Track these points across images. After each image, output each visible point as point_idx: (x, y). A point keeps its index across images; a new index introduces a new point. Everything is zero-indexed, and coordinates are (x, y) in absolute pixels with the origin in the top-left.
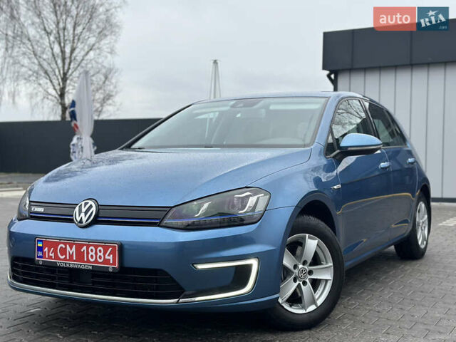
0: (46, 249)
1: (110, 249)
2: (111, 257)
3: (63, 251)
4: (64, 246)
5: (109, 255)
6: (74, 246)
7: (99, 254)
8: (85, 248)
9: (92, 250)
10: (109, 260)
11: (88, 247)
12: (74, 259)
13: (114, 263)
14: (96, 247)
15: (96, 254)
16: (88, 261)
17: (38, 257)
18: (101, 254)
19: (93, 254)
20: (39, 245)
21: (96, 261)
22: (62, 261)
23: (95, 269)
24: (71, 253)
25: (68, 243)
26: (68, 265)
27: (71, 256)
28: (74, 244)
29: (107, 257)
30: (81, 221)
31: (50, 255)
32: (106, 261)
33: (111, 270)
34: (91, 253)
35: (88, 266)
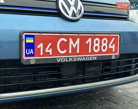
0: (41, 46)
1: (113, 39)
2: (113, 47)
3: (65, 46)
4: (65, 40)
5: (112, 45)
6: (78, 40)
7: (103, 45)
8: (90, 40)
9: (97, 42)
10: (112, 49)
11: (93, 38)
12: (78, 52)
13: (116, 52)
14: (101, 38)
15: (101, 45)
16: (92, 52)
17: (26, 56)
18: (106, 45)
19: (98, 45)
20: (28, 41)
21: (100, 52)
22: (62, 56)
23: (99, 59)
24: (74, 46)
25: (71, 37)
26: (70, 59)
27: (74, 50)
28: (78, 37)
29: (110, 47)
30: (74, 15)
31: (47, 51)
32: (110, 50)
33: (113, 58)
34: (95, 45)
35: (93, 57)
